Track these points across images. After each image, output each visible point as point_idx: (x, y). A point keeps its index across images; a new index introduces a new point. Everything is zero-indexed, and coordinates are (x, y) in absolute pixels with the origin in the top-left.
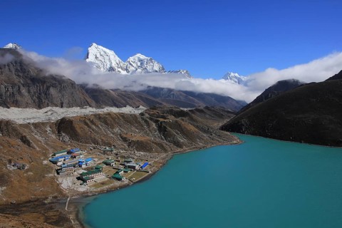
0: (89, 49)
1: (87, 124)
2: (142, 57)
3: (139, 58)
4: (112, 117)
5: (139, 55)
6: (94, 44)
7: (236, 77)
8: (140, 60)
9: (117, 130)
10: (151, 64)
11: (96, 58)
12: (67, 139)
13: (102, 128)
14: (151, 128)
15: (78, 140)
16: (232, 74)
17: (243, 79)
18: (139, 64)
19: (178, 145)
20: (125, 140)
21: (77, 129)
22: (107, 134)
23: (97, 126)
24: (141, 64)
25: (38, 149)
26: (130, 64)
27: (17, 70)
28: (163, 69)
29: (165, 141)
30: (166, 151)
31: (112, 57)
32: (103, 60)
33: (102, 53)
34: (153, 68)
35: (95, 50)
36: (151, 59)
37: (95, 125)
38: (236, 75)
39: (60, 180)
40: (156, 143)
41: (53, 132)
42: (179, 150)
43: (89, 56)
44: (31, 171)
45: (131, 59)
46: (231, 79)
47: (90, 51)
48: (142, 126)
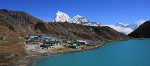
0: (57, 13)
1: (52, 25)
2: (80, 16)
3: (78, 17)
4: (67, 24)
5: (78, 16)
6: (59, 12)
7: (121, 25)
8: (79, 18)
9: (70, 29)
10: (84, 19)
11: (60, 17)
12: (40, 31)
13: (62, 28)
14: (90, 30)
15: (46, 32)
16: (120, 23)
17: (125, 26)
18: (78, 20)
19: (108, 38)
20: (75, 34)
21: (46, 27)
22: (64, 31)
23: (59, 27)
24: (79, 19)
25: (18, 32)
26: (74, 20)
27: (25, 20)
28: (89, 21)
29: (100, 36)
30: (101, 40)
31: (66, 17)
32: (63, 18)
33: (62, 15)
34: (84, 21)
35: (59, 14)
36: (83, 17)
37: (57, 26)
38: (122, 24)
39: (26, 46)
40: (94, 36)
41: (32, 29)
42: (109, 40)
43: (57, 17)
44: (7, 41)
45: (75, 17)
46: (119, 26)
47: (57, 15)
48: (85, 29)
